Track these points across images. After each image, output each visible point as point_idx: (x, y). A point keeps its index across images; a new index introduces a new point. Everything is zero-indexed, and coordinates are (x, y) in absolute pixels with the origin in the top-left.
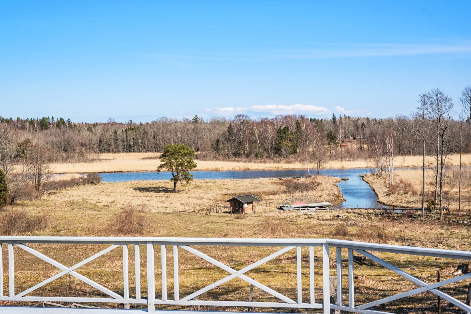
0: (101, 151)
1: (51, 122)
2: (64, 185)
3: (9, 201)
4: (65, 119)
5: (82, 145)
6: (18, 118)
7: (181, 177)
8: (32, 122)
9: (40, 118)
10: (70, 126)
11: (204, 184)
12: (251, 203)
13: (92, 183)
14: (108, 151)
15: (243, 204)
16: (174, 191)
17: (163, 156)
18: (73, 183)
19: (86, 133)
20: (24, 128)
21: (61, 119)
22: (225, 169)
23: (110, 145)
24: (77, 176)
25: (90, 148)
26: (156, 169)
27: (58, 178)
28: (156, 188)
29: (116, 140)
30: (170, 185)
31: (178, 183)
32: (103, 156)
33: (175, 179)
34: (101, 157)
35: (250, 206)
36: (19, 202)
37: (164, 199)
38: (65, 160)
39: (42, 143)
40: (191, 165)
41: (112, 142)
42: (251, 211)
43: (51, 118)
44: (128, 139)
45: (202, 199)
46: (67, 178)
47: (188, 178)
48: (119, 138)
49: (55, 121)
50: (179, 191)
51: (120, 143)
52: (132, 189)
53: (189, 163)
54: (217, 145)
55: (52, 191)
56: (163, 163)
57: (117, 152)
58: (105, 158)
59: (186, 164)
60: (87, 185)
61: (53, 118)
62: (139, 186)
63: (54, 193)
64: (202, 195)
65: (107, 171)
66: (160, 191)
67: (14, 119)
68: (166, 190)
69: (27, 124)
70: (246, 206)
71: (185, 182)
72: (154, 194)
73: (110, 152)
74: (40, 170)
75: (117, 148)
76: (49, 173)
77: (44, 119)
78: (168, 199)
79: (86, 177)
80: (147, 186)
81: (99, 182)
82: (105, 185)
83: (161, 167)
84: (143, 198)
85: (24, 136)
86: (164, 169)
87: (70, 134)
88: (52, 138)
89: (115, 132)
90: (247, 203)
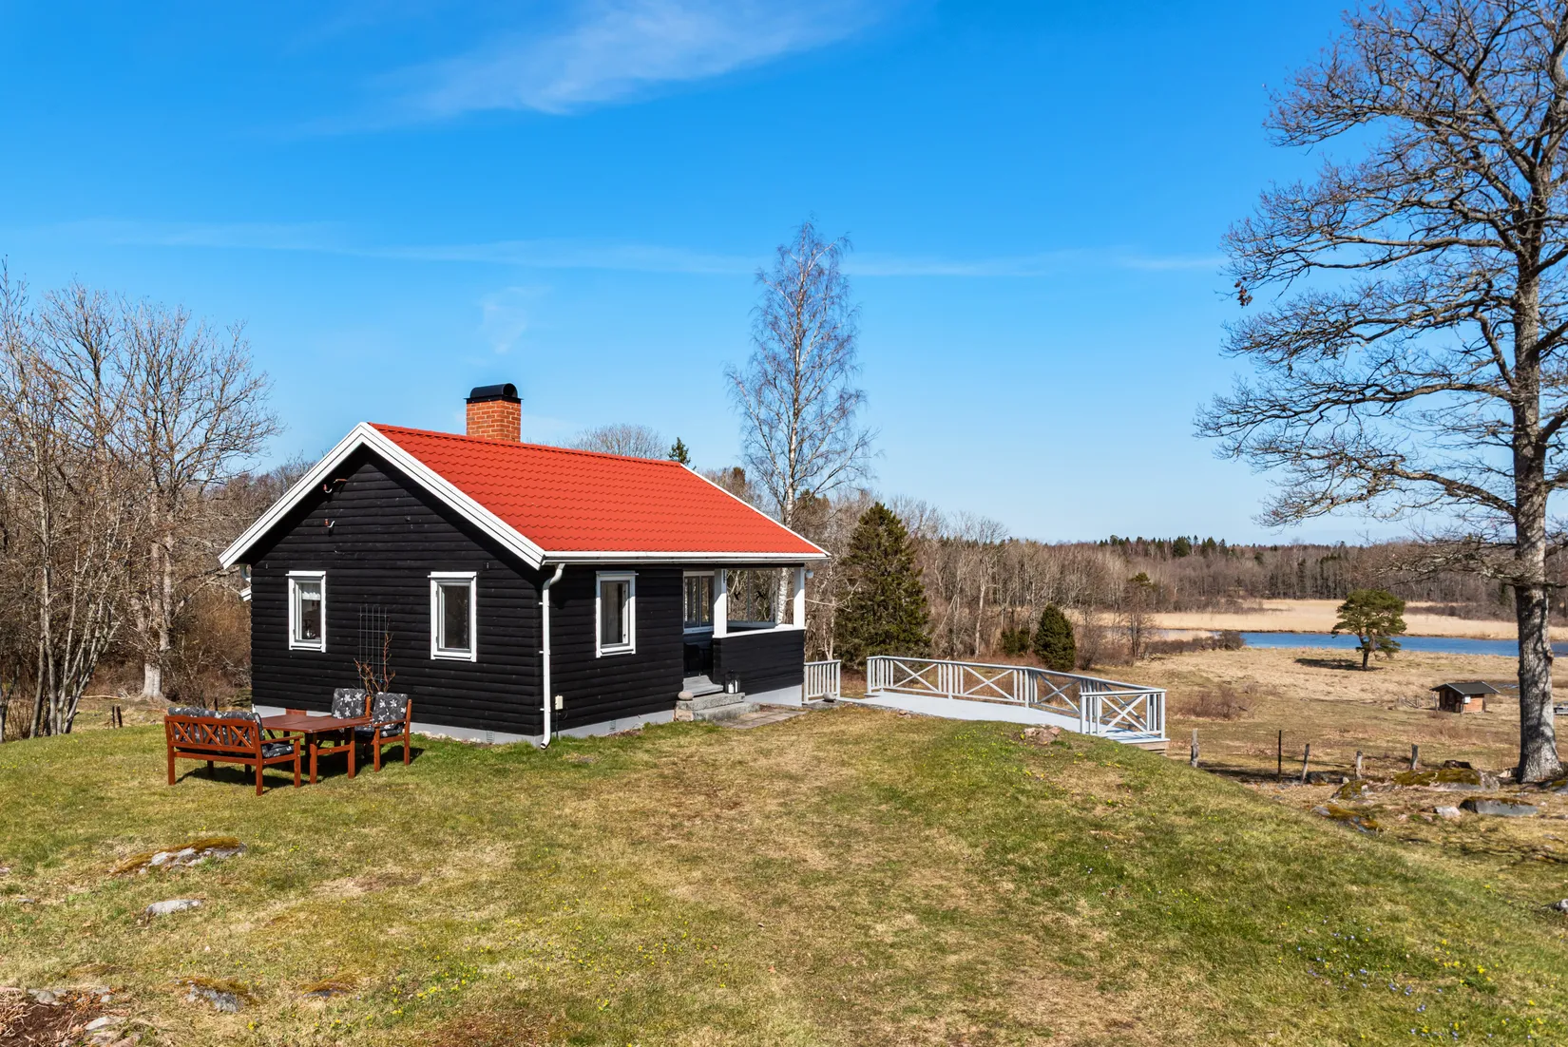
0: (1273, 596)
1: (1192, 542)
2: (1179, 647)
3: (1078, 663)
4: (1217, 540)
5: (1239, 582)
6: (1139, 539)
7: (1374, 646)
8: (1160, 545)
9: (1174, 538)
10: (1225, 551)
11: (1430, 661)
12: (1481, 696)
13: (1227, 647)
14: (1286, 595)
15: (1462, 697)
16: (1364, 667)
17: (1345, 608)
18: (1197, 645)
19: (1250, 564)
20: (1146, 554)
21: (1210, 540)
22: (1500, 637)
23: (1290, 586)
24: (1204, 635)
25: (1253, 591)
26: (1330, 629)
27: (1172, 637)
28: (1334, 661)
29: (1301, 577)
30: (1359, 658)
31: (1371, 654)
32: (1267, 604)
33: (1366, 649)
34: (1265, 606)
35: (1479, 701)
36: (1098, 667)
37: (1336, 679)
38: (1202, 608)
39: (1165, 580)
40: (1397, 627)
41: (1294, 580)
42: (1480, 709)
43: (1192, 538)
44: (1325, 575)
45: (1408, 683)
46: (1187, 637)
47: (1389, 649)
48: (1307, 572)
49: (1200, 542)
50: (1373, 669)
51: (1309, 583)
52: (1290, 661)
53: (1392, 622)
54: (1503, 591)
55: (1159, 655)
56: (1342, 620)
57: (1302, 597)
58: (1274, 606)
59: (1386, 624)
60: (1218, 650)
61: (1196, 538)
62: (1305, 656)
63: (1160, 659)
64: (1413, 679)
65: (1266, 629)
66: (1339, 667)
67: (1133, 539)
68: (1351, 666)
69: (1152, 550)
70: (1468, 700)
71: (1382, 654)
72: (1324, 670)
73: (1289, 598)
74: (1140, 623)
75: (1303, 589)
76: (1152, 627)
77: (1180, 540)
78: (1345, 682)
79: (1216, 637)
80: (1319, 658)
81: (1238, 647)
82: (1249, 652)
83: (1338, 626)
84: (1302, 676)
85: (1142, 567)
86: (1345, 631)
87: (1220, 564)
88: (1189, 572)
89: (1302, 564)
90: (1473, 696)
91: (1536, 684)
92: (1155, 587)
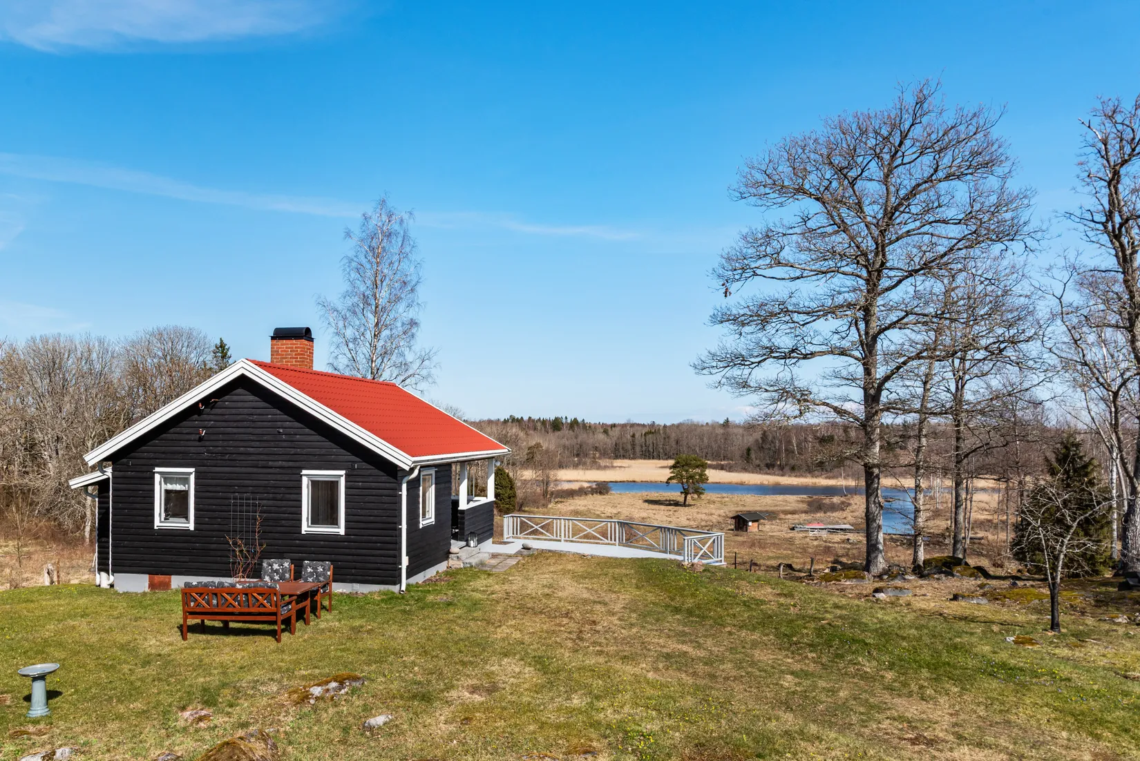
0: (617, 457)
1: (564, 421)
2: (571, 494)
3: (517, 508)
4: (580, 420)
5: (596, 449)
6: (530, 418)
7: (691, 491)
8: (544, 422)
9: (553, 418)
10: (585, 427)
11: (719, 499)
12: (757, 521)
13: (601, 493)
14: (624, 457)
15: (747, 522)
16: (684, 505)
17: (674, 467)
18: (581, 492)
19: (601, 436)
20: (535, 429)
21: (575, 419)
23: (626, 451)
24: (586, 485)
25: (604, 454)
26: (666, 480)
27: (566, 486)
28: (666, 500)
29: (633, 445)
30: (681, 499)
31: (689, 496)
32: (618, 463)
33: (686, 492)
34: (615, 465)
35: (756, 524)
36: (526, 509)
37: (671, 513)
38: (576, 466)
39: (552, 447)
40: (703, 479)
41: (629, 447)
42: (755, 529)
43: (564, 418)
44: (647, 444)
45: (712, 514)
46: (575, 486)
47: (698, 492)
48: (637, 442)
49: (569, 421)
50: (689, 505)
51: (638, 449)
52: (641, 501)
53: (701, 475)
54: (748, 455)
55: (560, 500)
56: (672, 475)
57: (634, 458)
58: (619, 465)
59: (697, 477)
60: (595, 495)
61: (566, 418)
62: (648, 498)
63: (561, 502)
64: (713, 511)
65: (619, 480)
66: (670, 505)
67: (526, 418)
68: (677, 504)
69: (539, 424)
70: (750, 524)
71: (695, 496)
72: (663, 507)
73: (626, 458)
74: (548, 477)
75: (634, 453)
76: (556, 480)
77: (557, 419)
78: (676, 514)
79: (594, 486)
80: (657, 499)
81: (607, 493)
82: (614, 495)
83: (670, 479)
84: (651, 511)
85: (535, 439)
86: (674, 481)
87: (583, 436)
88: (564, 441)
89: (633, 436)
90: (753, 521)
91: (875, 521)
92: (547, 451)
